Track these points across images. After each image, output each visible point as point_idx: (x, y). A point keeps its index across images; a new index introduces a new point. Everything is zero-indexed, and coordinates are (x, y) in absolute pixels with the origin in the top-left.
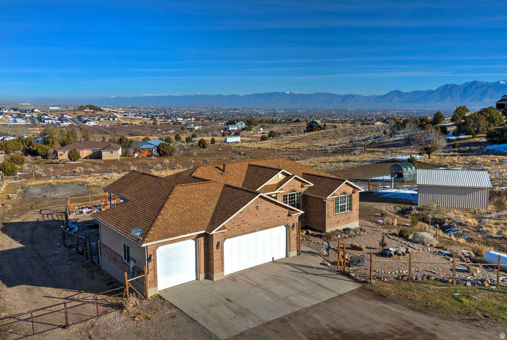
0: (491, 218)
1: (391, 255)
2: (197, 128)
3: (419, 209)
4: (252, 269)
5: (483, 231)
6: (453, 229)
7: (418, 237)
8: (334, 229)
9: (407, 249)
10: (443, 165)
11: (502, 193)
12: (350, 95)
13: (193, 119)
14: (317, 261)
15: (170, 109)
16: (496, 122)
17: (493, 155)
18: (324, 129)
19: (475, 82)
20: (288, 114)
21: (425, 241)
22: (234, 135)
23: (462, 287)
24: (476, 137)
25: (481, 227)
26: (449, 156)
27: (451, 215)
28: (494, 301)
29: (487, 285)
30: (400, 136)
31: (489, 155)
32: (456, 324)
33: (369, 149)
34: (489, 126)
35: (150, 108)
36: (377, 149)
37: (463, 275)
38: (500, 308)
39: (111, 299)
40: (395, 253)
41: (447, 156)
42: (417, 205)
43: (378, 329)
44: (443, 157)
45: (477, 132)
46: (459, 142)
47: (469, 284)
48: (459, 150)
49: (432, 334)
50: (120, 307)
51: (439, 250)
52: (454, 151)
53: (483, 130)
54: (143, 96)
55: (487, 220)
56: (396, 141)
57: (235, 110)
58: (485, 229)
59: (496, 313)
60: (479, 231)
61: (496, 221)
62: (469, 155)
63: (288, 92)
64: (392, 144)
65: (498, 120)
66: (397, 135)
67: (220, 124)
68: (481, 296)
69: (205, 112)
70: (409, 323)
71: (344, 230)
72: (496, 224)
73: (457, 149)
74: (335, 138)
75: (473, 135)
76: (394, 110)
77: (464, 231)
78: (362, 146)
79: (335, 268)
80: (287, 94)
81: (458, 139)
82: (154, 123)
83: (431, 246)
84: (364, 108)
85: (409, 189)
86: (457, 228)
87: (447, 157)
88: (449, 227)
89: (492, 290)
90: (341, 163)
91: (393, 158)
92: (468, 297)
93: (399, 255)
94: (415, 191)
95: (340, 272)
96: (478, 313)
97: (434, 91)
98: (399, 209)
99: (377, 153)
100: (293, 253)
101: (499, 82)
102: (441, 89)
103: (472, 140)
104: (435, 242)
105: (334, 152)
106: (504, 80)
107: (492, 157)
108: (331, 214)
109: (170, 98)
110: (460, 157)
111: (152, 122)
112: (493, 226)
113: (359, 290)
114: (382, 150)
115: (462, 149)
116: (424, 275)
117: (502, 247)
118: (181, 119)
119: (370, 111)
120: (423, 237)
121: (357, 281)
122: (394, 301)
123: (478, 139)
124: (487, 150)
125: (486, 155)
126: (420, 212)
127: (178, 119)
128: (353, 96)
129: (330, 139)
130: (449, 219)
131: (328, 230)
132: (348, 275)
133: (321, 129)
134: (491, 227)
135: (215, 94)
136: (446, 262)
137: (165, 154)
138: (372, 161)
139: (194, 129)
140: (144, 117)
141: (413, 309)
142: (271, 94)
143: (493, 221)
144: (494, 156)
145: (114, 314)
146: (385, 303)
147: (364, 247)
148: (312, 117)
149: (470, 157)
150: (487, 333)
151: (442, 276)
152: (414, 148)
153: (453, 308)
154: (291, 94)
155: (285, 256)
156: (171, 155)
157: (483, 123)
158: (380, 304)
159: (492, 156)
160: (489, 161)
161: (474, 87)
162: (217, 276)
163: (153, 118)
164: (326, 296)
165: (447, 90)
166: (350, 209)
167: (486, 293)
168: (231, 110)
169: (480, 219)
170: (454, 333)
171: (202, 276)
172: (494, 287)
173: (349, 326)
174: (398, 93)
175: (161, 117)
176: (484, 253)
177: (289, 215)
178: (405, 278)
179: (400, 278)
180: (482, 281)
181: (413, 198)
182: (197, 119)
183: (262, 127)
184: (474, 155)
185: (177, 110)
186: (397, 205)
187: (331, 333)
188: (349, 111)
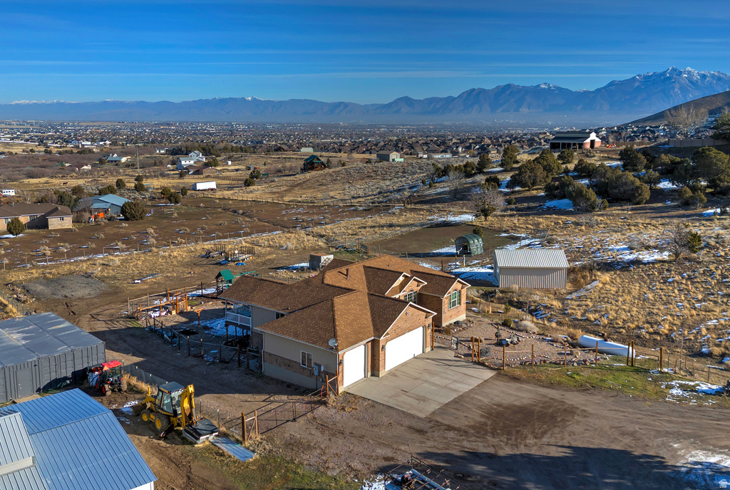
0: (572, 299)
1: (508, 345)
2: (124, 160)
3: (502, 292)
4: (403, 365)
5: (568, 313)
6: (541, 312)
7: (521, 326)
8: (447, 323)
9: (518, 338)
10: (504, 229)
11: (576, 270)
12: (342, 103)
13: (108, 142)
14: (450, 355)
15: (62, 125)
16: (554, 171)
17: (556, 214)
18: (329, 167)
19: (508, 86)
20: (253, 131)
21: (528, 329)
22: (194, 173)
23: (571, 367)
24: (533, 190)
25: (566, 310)
26: (507, 215)
27: (537, 298)
28: (597, 376)
29: (588, 364)
30: (443, 187)
31: (551, 214)
32: (576, 393)
33: (409, 206)
34: (547, 177)
35: (28, 123)
36: (418, 206)
37: (569, 358)
38: (601, 380)
39: (316, 398)
40: (511, 342)
41: (504, 216)
42: (498, 287)
43: (525, 402)
44: (500, 218)
45: (534, 184)
46: (514, 197)
47: (575, 364)
48: (516, 207)
49: (562, 402)
50: (325, 403)
51: (542, 335)
52: (512, 210)
53: (540, 181)
54: (14, 103)
55: (569, 302)
56: (440, 194)
57: (168, 125)
58: (570, 311)
59: (599, 384)
60: (565, 313)
61: (578, 303)
62: (529, 215)
63: (250, 98)
64: (436, 199)
65: (556, 168)
66: (437, 185)
67: (158, 151)
68: (586, 374)
69: (120, 129)
70: (545, 396)
71: (455, 323)
72: (579, 306)
73: (513, 206)
74: (350, 183)
75: (529, 187)
76: (403, 125)
77: (551, 314)
78: (399, 201)
79: (470, 359)
80: (249, 101)
81: (513, 192)
82: (46, 152)
83: (534, 333)
84: (361, 122)
85: (482, 266)
86: (544, 312)
87: (506, 219)
88: (536, 310)
89: (593, 368)
90: (385, 228)
91: (444, 219)
92: (577, 374)
93: (515, 344)
94: (488, 268)
95: (475, 362)
96: (588, 385)
97: (455, 98)
98: (481, 292)
99: (422, 213)
100: (429, 349)
101: (539, 86)
102: (465, 95)
103: (528, 194)
104: (536, 330)
105: (366, 210)
106: (545, 84)
107: (555, 218)
108: (446, 310)
109: (60, 106)
110: (520, 218)
111: (42, 149)
112: (577, 308)
113: (497, 375)
114: (425, 207)
115: (519, 206)
116: (541, 360)
117: (588, 329)
118: (89, 143)
119: (370, 126)
120: (525, 326)
121: (491, 369)
122: (527, 381)
123: (534, 192)
124: (548, 207)
125: (547, 214)
126: (504, 295)
127: (83, 143)
128: (346, 105)
129: (343, 183)
130: (535, 302)
131: (444, 325)
132: (483, 364)
133: (325, 167)
134: (575, 309)
135: (134, 100)
136: (552, 347)
137: (134, 217)
138: (422, 225)
139: (119, 161)
140: (27, 140)
141: (543, 386)
142: (223, 101)
143: (574, 302)
144: (557, 217)
145: (322, 409)
146: (521, 384)
147: (483, 339)
148: (289, 136)
149: (531, 218)
150: (597, 397)
151: (553, 360)
152: (464, 205)
153: (570, 383)
154: (254, 100)
155: (421, 352)
156: (142, 218)
157: (540, 172)
158: (519, 385)
159: (554, 216)
160: (553, 224)
161: (508, 92)
162: (382, 374)
163: (42, 142)
164: (475, 383)
165: (473, 97)
166: (460, 303)
167: (590, 370)
168: (162, 125)
169: (562, 300)
170: (576, 400)
171: (369, 374)
172: (594, 365)
173: (505, 402)
174: (407, 100)
175: (54, 139)
176: (578, 337)
177: (426, 317)
178: (527, 363)
179: (523, 364)
180: (585, 361)
181: (490, 279)
182: (114, 143)
183: (229, 158)
184: (534, 214)
185: (74, 126)
186: (479, 288)
187: (495, 407)
188: (342, 127)
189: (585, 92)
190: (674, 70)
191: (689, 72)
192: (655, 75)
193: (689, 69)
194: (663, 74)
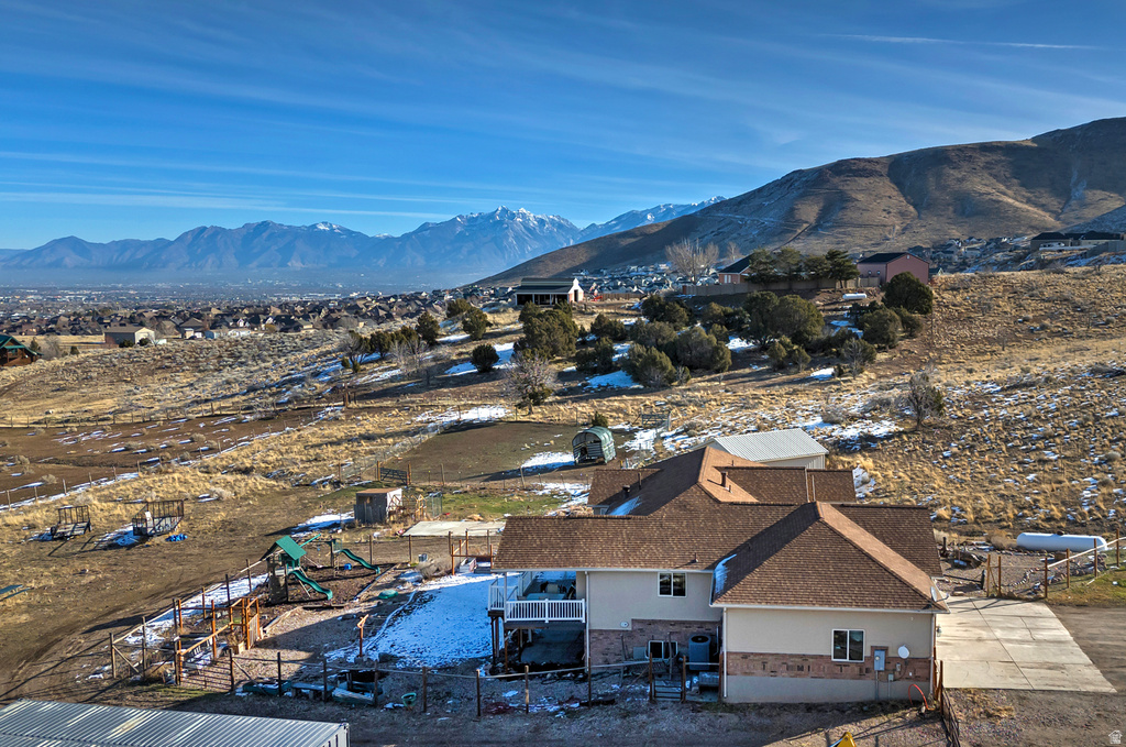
18: (42, 358)
19: (265, 225)
33: (354, 405)
64: (393, 389)
66: (365, 367)
95: (993, 596)
97: (172, 243)
101: (314, 226)
102: (190, 237)
106: (325, 223)
124: (599, 386)
133: (32, 357)
161: (265, 235)
165: (204, 240)
174: (73, 243)
189: (387, 238)
190: (505, 211)
191: (524, 215)
192: (482, 218)
193: (523, 210)
194: (492, 215)
